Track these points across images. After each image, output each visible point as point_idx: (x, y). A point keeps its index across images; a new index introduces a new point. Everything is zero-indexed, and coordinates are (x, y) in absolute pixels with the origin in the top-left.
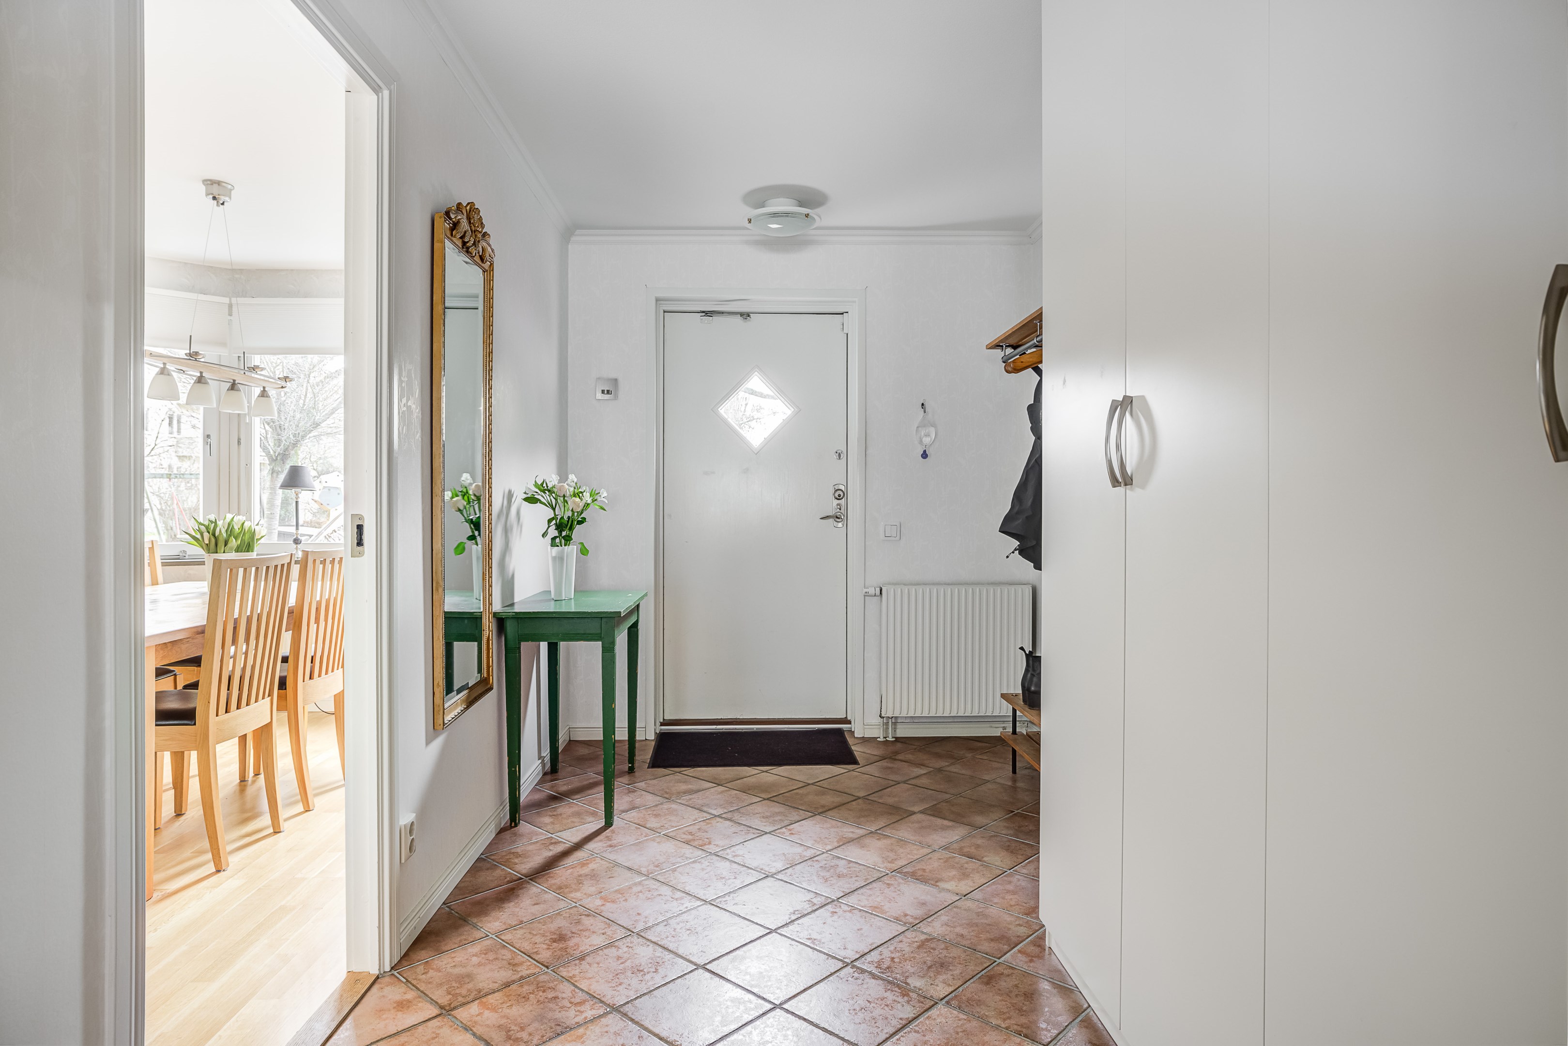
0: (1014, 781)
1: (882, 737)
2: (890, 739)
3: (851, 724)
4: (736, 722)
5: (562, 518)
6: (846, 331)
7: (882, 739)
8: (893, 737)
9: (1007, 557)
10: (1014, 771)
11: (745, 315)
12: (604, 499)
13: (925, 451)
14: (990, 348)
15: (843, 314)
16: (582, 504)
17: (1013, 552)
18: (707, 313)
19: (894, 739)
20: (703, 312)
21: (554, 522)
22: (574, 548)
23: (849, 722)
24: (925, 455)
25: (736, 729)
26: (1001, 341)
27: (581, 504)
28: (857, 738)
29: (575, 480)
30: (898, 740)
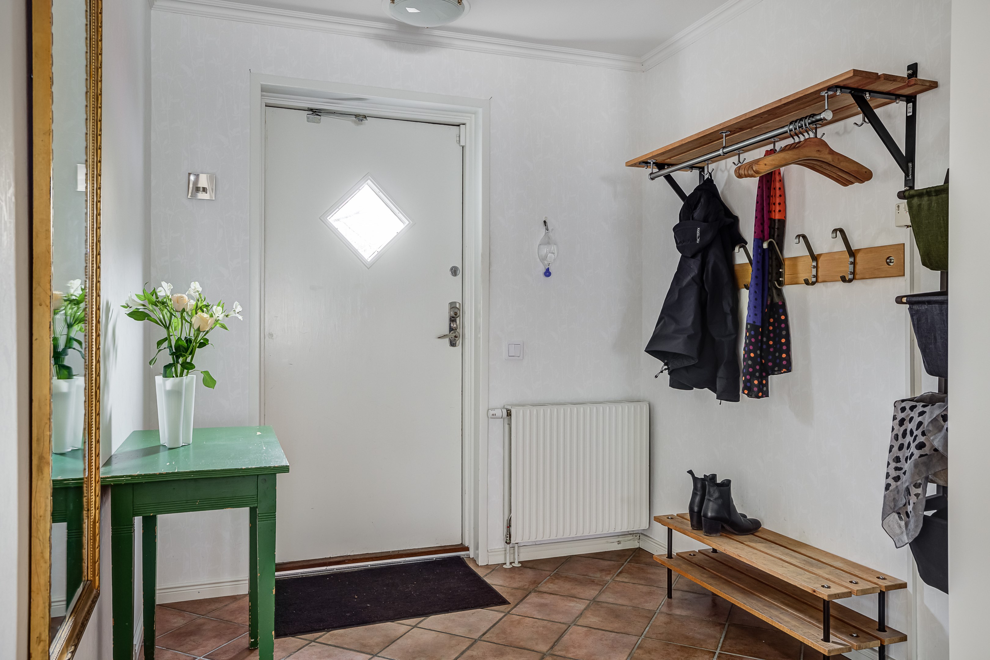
0: (669, 605)
1: (508, 564)
2: (517, 565)
3: (468, 550)
4: (349, 560)
5: (179, 339)
6: (462, 143)
7: (508, 566)
8: (519, 562)
9: (656, 377)
10: (670, 596)
11: (361, 118)
12: (237, 315)
13: (548, 269)
14: (632, 166)
15: (459, 126)
16: (211, 321)
17: (662, 372)
18: (315, 112)
19: (520, 565)
20: (311, 110)
21: (166, 344)
22: (193, 377)
23: (467, 549)
24: (548, 273)
25: (348, 568)
26: (650, 158)
27: (209, 321)
28: (481, 566)
29: (200, 289)
30: (525, 565)
